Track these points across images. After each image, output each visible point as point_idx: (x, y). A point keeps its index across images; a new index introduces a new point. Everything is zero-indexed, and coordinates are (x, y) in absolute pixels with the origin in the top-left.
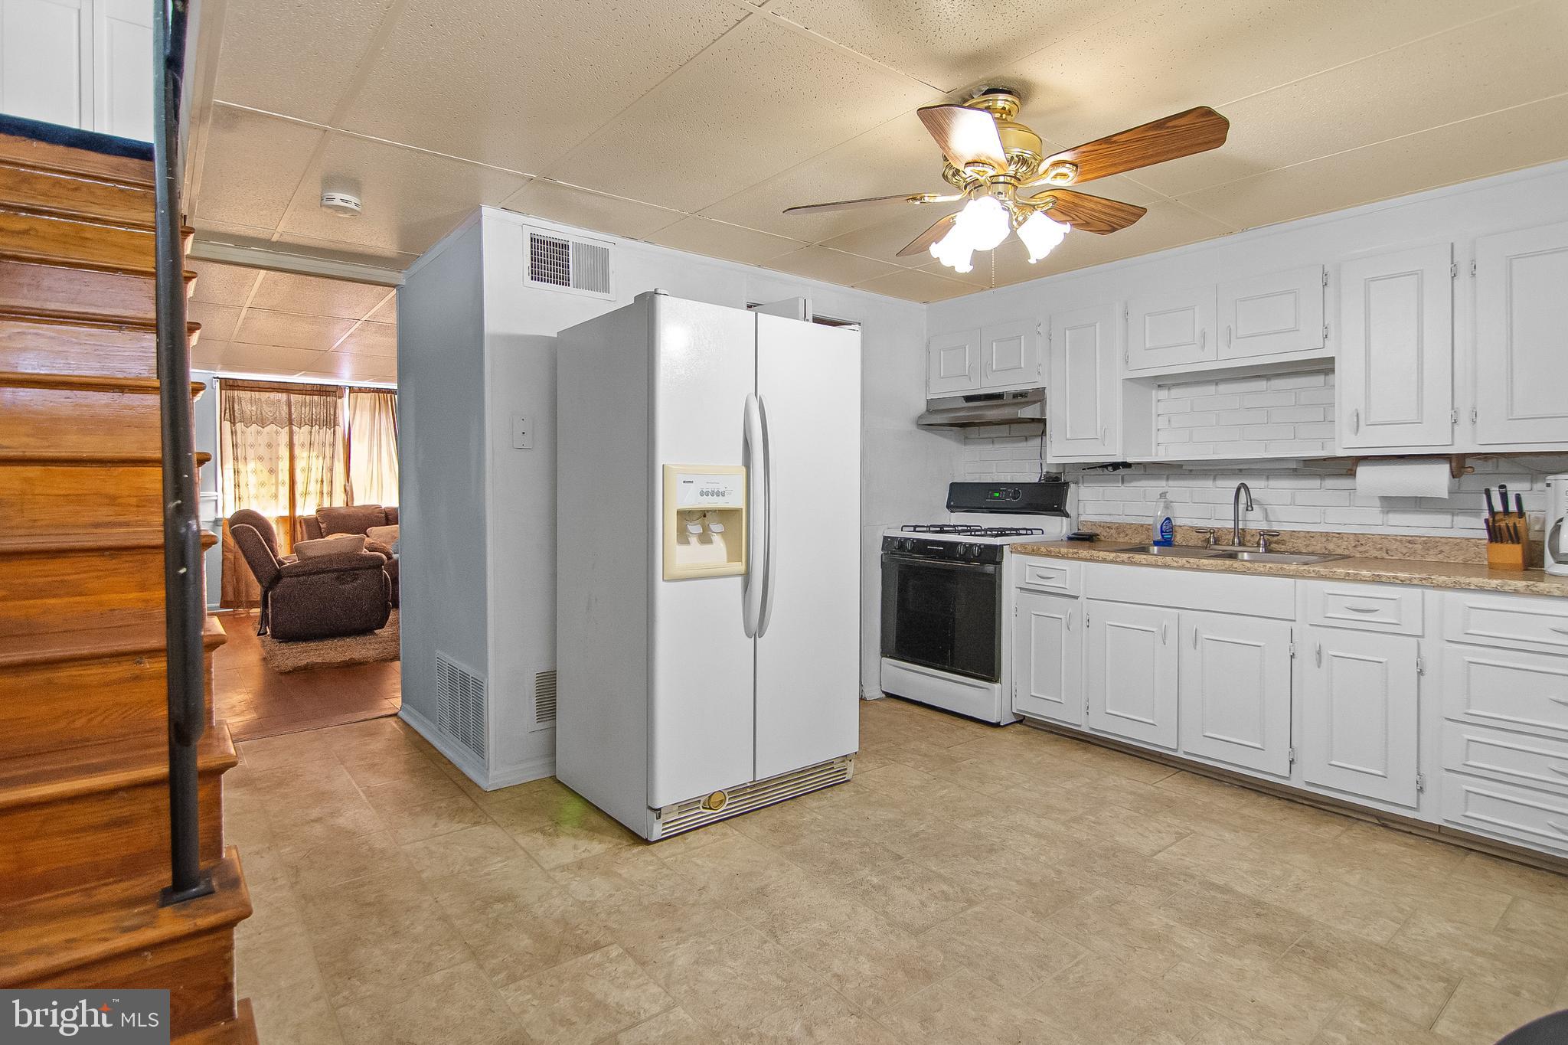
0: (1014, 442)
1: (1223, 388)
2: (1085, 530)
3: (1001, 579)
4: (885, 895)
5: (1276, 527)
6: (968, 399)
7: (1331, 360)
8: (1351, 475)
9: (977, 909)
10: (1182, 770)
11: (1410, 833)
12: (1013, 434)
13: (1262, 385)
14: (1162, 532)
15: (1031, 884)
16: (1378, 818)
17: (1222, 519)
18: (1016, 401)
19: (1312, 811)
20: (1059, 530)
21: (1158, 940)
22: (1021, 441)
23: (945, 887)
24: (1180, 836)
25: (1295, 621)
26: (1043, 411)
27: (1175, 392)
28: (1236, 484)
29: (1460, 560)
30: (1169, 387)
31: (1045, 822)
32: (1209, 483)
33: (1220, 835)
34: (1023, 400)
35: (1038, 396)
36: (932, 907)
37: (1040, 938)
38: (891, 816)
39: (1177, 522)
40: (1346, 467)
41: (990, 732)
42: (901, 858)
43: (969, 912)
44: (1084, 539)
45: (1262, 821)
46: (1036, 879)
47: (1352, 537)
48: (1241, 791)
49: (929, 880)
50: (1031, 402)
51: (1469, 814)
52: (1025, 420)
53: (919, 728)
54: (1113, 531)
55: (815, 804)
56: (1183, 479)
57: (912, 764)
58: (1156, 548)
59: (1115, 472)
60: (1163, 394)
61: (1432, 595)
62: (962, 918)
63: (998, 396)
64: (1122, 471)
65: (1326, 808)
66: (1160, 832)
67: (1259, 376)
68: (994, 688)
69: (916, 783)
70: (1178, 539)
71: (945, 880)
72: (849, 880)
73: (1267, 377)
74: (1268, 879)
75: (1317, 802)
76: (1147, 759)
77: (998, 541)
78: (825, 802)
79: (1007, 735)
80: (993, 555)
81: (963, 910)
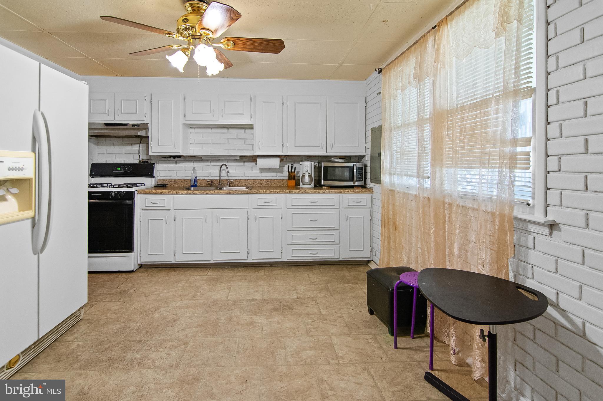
0: (124, 145)
1: (213, 130)
2: (160, 183)
3: (134, 206)
4: (149, 359)
5: (230, 178)
6: (107, 124)
7: (252, 125)
8: (255, 161)
9: (190, 345)
10: (211, 267)
11: (278, 266)
12: (124, 142)
13: (226, 131)
14: (195, 182)
15: (201, 326)
16: (269, 264)
17: (215, 176)
18: (133, 127)
19: (253, 268)
20: (150, 183)
21: (252, 324)
22: (129, 145)
23: (171, 343)
24: (229, 289)
25: (248, 208)
26: (147, 133)
27: (196, 130)
28: (221, 164)
29: (279, 186)
30: (195, 128)
31: (185, 302)
32: (209, 164)
33: (239, 284)
34: (138, 127)
35: (145, 127)
36: (174, 354)
37: (220, 342)
38: (118, 326)
39: (198, 178)
40: (253, 159)
41: (130, 275)
42: (141, 341)
43: (189, 347)
44: (161, 186)
45: (244, 276)
46: (201, 323)
47: (253, 181)
48: (231, 269)
49: (161, 344)
50: (141, 129)
51: (293, 256)
52: (133, 136)
53: (95, 284)
54: (173, 183)
55: (71, 338)
56: (199, 162)
57: (106, 300)
58: (193, 188)
59: (174, 160)
60: (192, 130)
61: (284, 195)
62: (188, 351)
63: (125, 125)
64: (177, 159)
65: (256, 266)
66: (223, 290)
67: (225, 128)
68: (132, 255)
69: (117, 307)
70: (198, 184)
71: (168, 340)
72: (125, 363)
73: (228, 128)
74: (260, 292)
75: (253, 265)
76: (198, 267)
77: (132, 189)
78: (76, 335)
79: (139, 274)
80: (131, 196)
81: (186, 348)
